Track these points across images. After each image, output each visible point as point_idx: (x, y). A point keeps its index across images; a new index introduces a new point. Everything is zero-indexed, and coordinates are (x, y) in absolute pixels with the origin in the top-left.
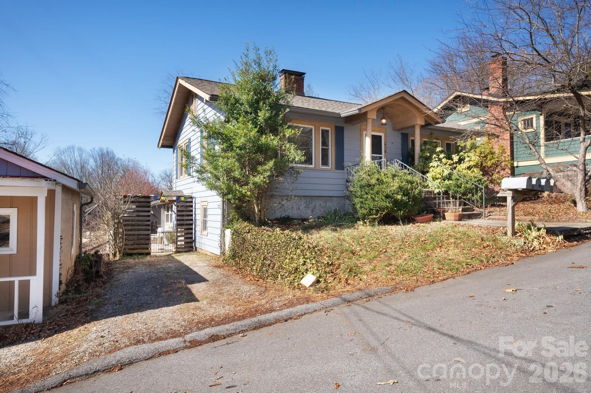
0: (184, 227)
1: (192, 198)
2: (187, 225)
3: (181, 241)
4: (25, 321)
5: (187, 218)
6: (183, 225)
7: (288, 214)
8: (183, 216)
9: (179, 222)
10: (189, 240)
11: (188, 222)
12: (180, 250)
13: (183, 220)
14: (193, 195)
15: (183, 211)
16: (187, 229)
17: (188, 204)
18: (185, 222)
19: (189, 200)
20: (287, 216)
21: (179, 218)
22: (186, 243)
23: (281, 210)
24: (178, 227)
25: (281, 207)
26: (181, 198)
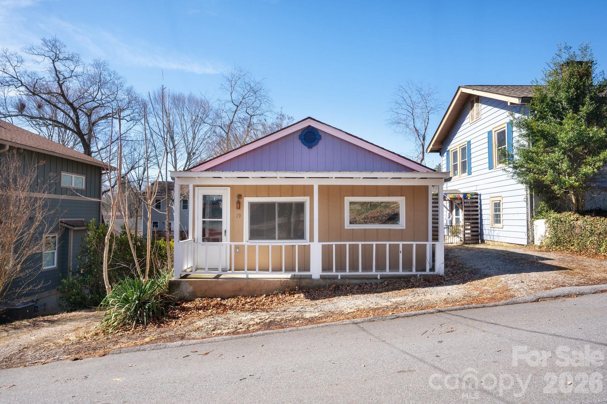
0: (471, 221)
1: (477, 194)
2: (473, 219)
3: (468, 234)
4: (432, 273)
5: (473, 213)
6: (469, 219)
7: (599, 206)
8: (469, 211)
9: (466, 217)
10: (476, 233)
11: (474, 217)
12: (467, 242)
13: (469, 215)
14: (479, 192)
15: (469, 207)
16: (473, 223)
17: (474, 200)
18: (471, 217)
19: (475, 197)
20: (598, 209)
21: (466, 213)
22: (473, 236)
23: (591, 202)
24: (466, 221)
25: (591, 200)
26: (468, 195)
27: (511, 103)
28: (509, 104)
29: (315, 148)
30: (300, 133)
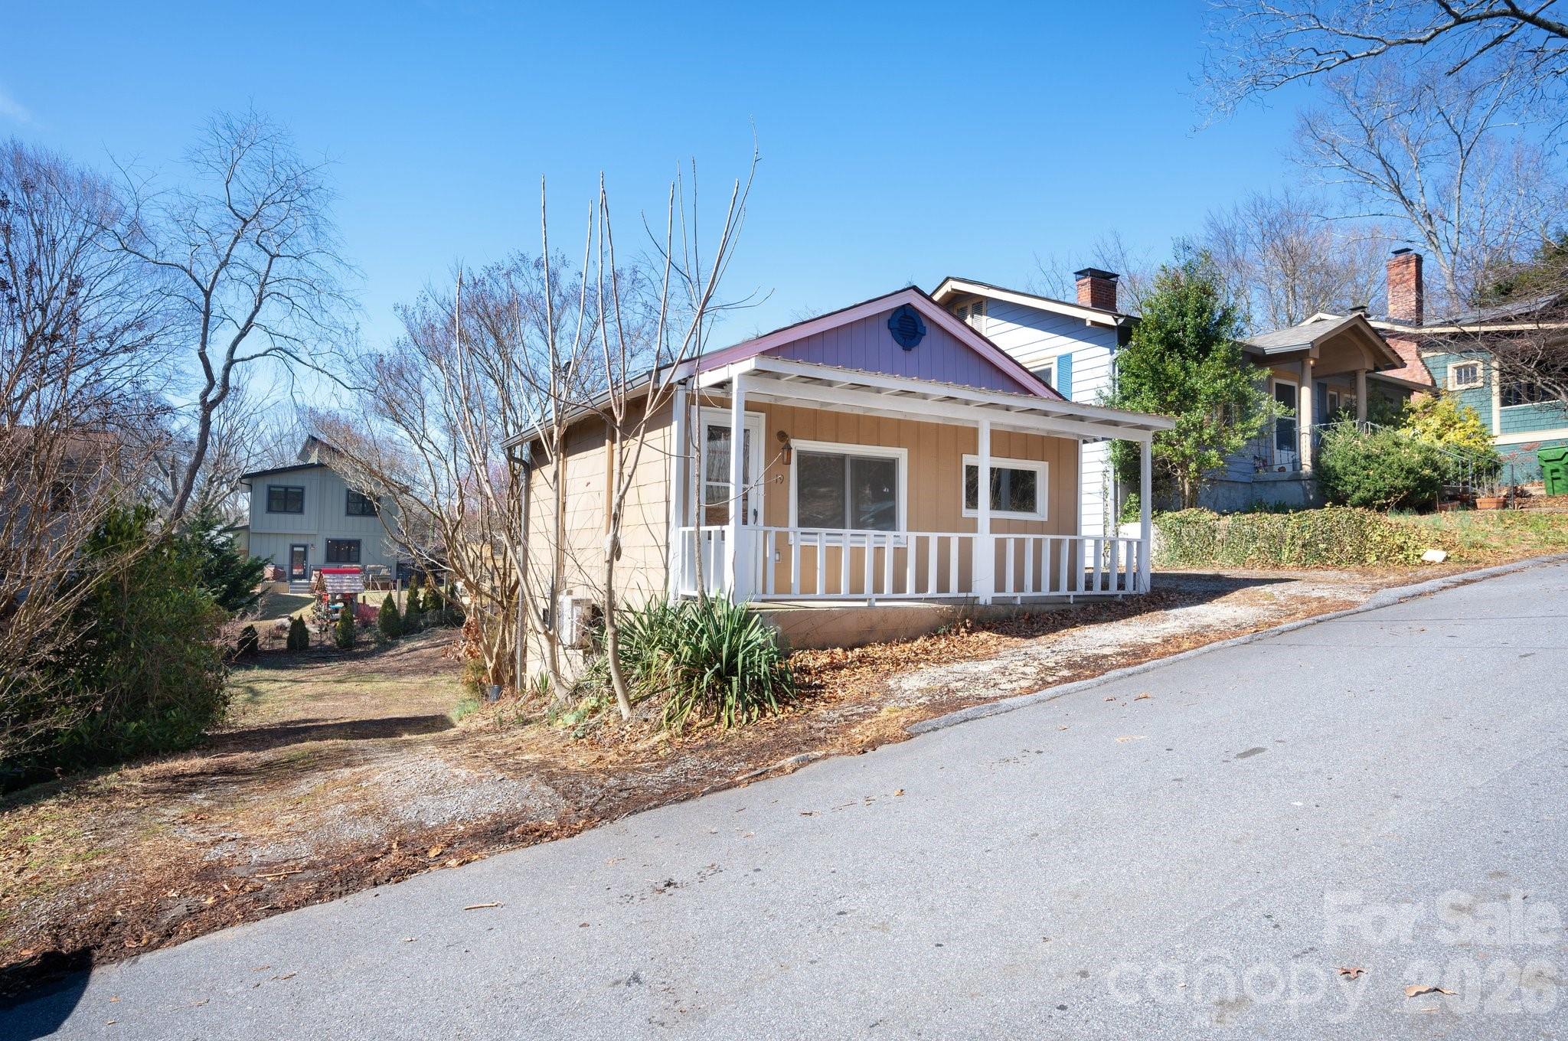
27: (1093, 323)
28: (1088, 324)
29: (915, 350)
30: (889, 316)
